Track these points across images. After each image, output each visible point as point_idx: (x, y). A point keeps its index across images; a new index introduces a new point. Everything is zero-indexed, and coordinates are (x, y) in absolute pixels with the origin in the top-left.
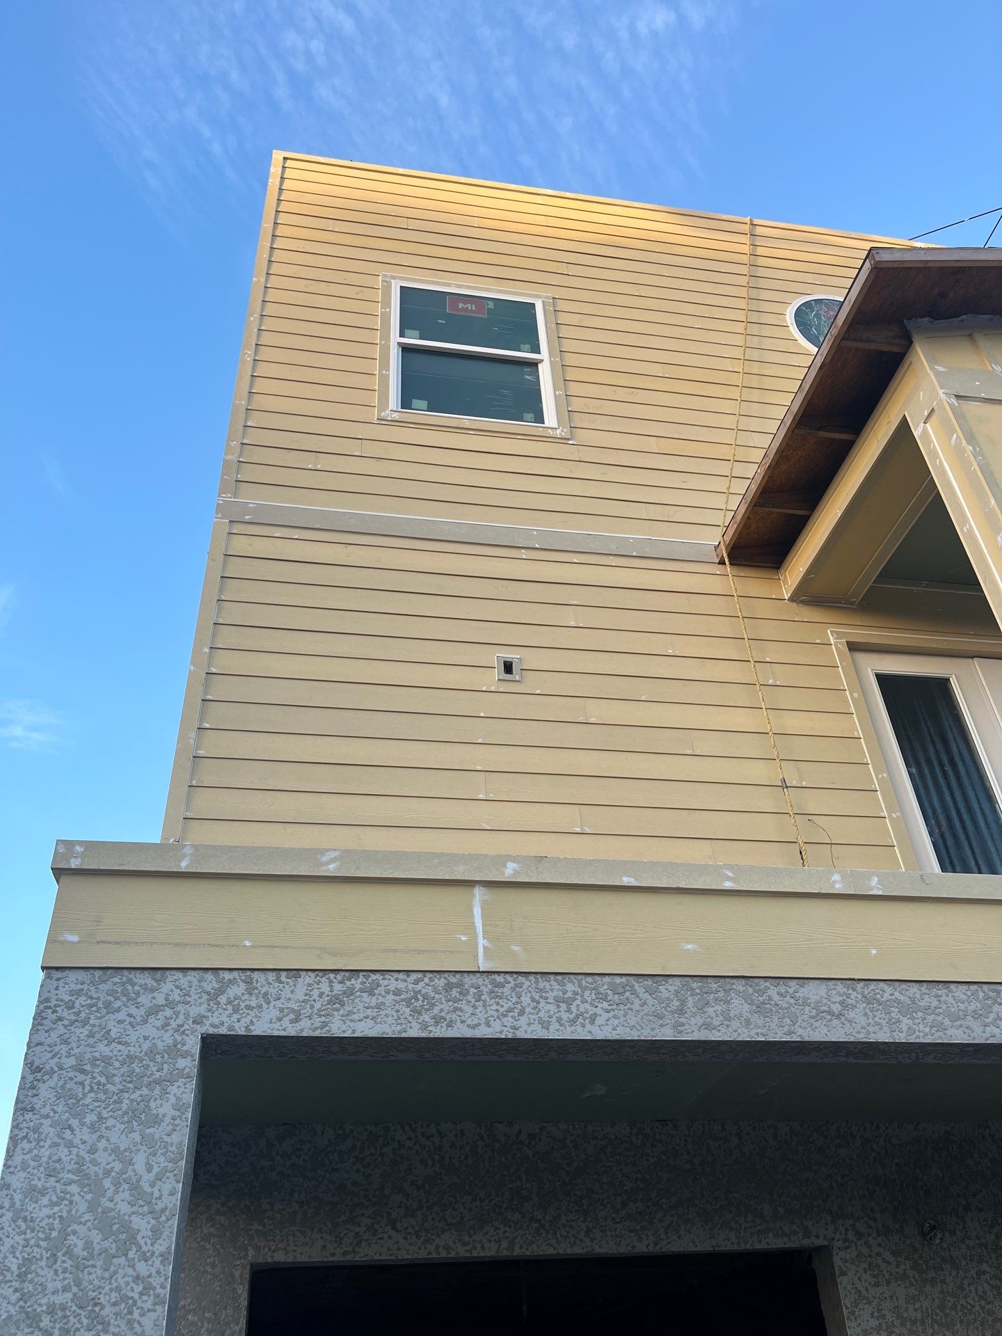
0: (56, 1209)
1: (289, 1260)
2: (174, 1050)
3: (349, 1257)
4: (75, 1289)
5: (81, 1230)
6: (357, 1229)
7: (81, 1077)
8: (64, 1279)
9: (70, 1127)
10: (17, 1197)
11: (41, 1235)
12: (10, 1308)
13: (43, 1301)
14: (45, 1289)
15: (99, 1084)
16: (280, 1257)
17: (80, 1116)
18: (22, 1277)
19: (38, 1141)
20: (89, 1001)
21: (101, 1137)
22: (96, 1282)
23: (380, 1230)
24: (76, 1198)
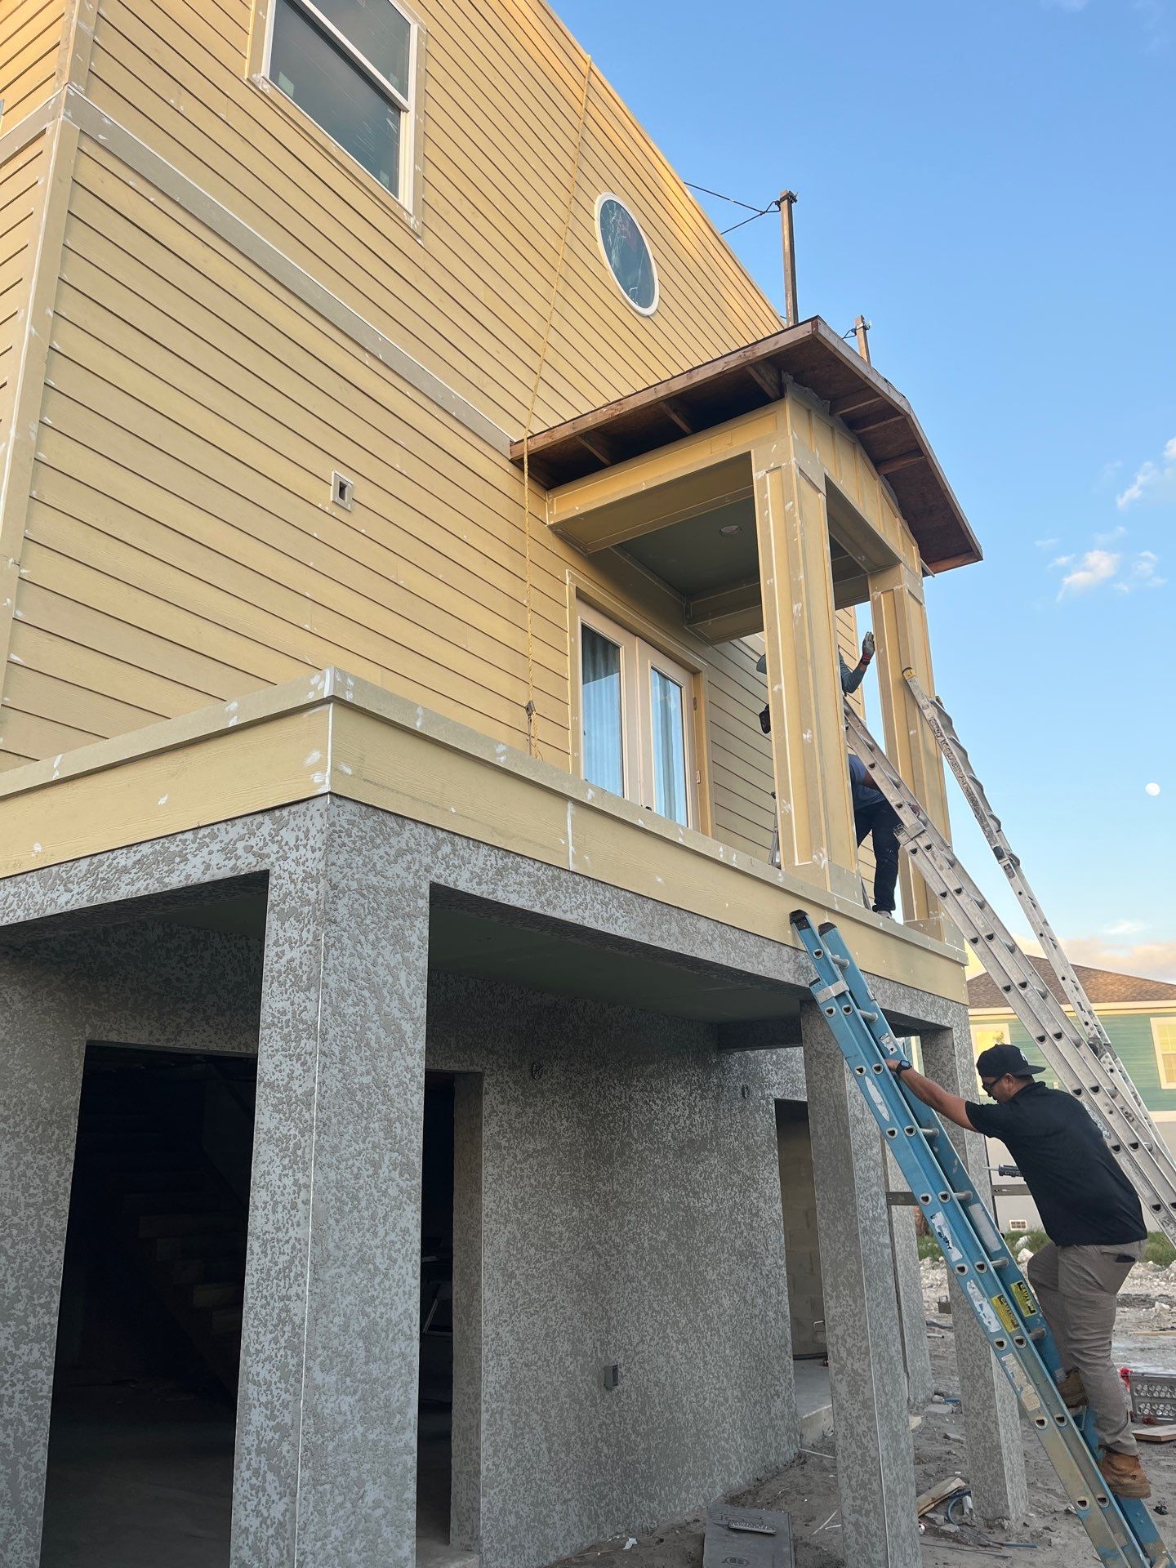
0: (357, 1008)
1: (122, 1041)
2: (415, 889)
3: (171, 1044)
4: (373, 1073)
5: (374, 1026)
6: (178, 1020)
7: (362, 901)
8: (367, 1065)
9: (360, 942)
10: (334, 995)
11: (350, 1028)
12: (338, 1083)
13: (356, 1081)
14: (356, 1071)
15: (373, 908)
16: (114, 1037)
17: (365, 933)
18: (342, 1061)
19: (342, 949)
20: (360, 833)
21: (379, 954)
22: (384, 1069)
23: (197, 1024)
24: (368, 1001)
